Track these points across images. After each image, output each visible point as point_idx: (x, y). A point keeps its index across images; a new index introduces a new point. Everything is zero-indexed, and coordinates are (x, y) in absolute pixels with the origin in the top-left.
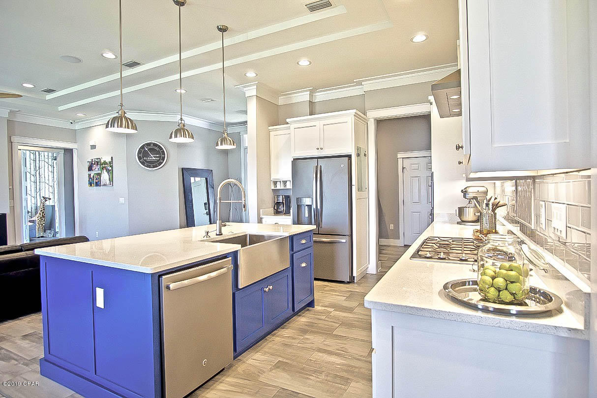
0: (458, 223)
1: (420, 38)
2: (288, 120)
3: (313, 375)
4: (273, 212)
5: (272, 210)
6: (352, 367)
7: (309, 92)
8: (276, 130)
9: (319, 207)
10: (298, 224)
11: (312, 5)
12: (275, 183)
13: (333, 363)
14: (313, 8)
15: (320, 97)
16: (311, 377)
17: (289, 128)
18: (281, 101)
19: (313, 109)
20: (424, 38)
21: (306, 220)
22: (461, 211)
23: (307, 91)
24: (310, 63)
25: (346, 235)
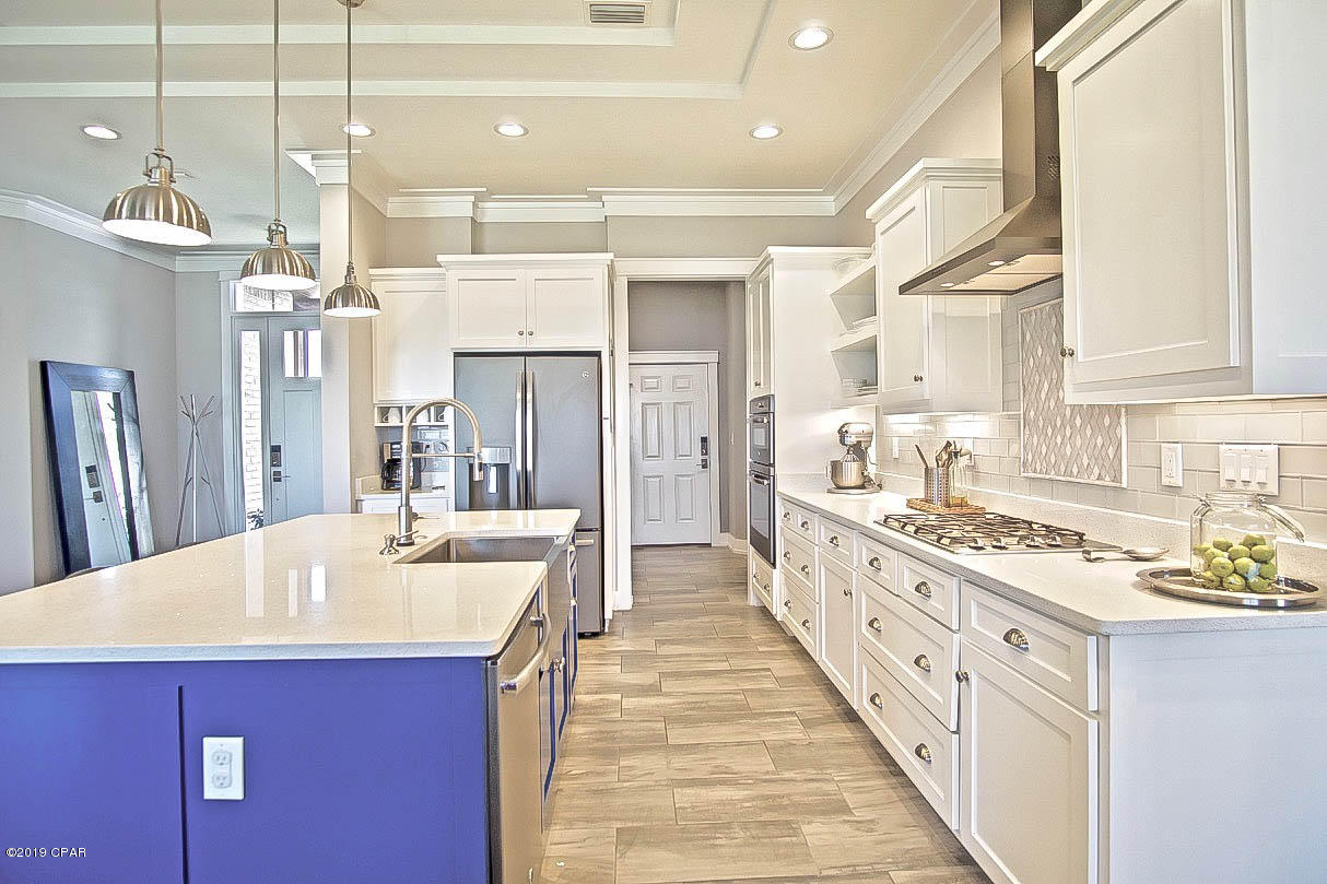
0: (829, 491)
1: (766, 132)
2: (440, 258)
3: (718, 835)
4: (380, 486)
5: (377, 479)
6: (774, 797)
7: (472, 198)
8: (389, 278)
9: (530, 467)
10: (472, 508)
11: (603, 8)
12: (384, 412)
13: (732, 802)
14: (602, 16)
15: (494, 211)
16: (717, 842)
17: (442, 277)
18: (394, 207)
19: (478, 238)
20: (776, 132)
21: (495, 500)
22: (836, 468)
23: (467, 194)
24: (526, 132)
25: (590, 530)
